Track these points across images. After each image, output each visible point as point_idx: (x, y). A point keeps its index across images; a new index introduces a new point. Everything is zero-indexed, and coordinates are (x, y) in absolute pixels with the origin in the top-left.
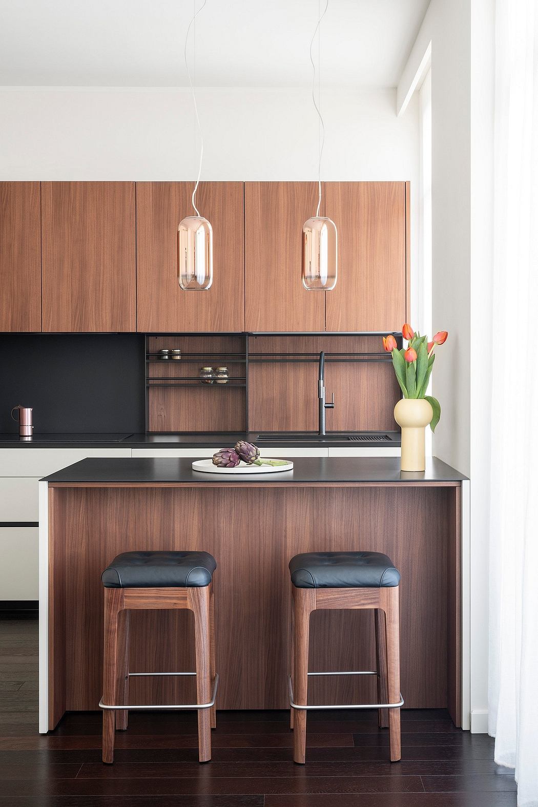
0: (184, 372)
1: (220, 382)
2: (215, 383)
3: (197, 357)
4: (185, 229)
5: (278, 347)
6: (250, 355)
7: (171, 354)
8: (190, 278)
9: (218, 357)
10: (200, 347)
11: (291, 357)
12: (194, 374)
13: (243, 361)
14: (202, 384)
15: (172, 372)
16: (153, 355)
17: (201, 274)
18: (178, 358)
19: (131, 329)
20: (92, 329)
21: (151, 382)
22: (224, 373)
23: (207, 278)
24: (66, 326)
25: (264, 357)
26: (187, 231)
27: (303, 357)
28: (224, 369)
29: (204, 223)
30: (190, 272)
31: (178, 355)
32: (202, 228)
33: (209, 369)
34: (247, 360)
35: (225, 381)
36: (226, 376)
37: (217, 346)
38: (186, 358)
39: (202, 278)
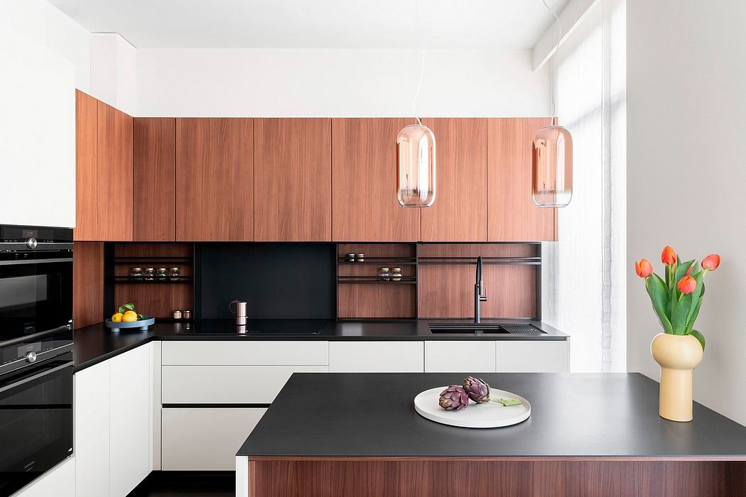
0: (366, 271)
1: (395, 279)
2: (391, 280)
3: (376, 260)
4: (405, 139)
5: (439, 252)
6: (419, 258)
7: (356, 258)
8: (411, 192)
9: (393, 260)
10: (379, 252)
11: (450, 260)
12: (374, 273)
13: (414, 263)
14: (380, 280)
15: (357, 271)
16: (342, 258)
17: (424, 189)
18: (362, 260)
19: (328, 239)
20: (296, 239)
21: (340, 279)
22: (399, 273)
23: (430, 193)
24: (274, 237)
25: (428, 260)
26: (408, 141)
27: (459, 260)
28: (399, 269)
29: (426, 132)
30: (412, 187)
31: (362, 258)
32: (425, 139)
33: (387, 269)
34: (417, 263)
35: (399, 279)
36: (400, 275)
37: (392, 252)
38: (368, 260)
39: (425, 193)
